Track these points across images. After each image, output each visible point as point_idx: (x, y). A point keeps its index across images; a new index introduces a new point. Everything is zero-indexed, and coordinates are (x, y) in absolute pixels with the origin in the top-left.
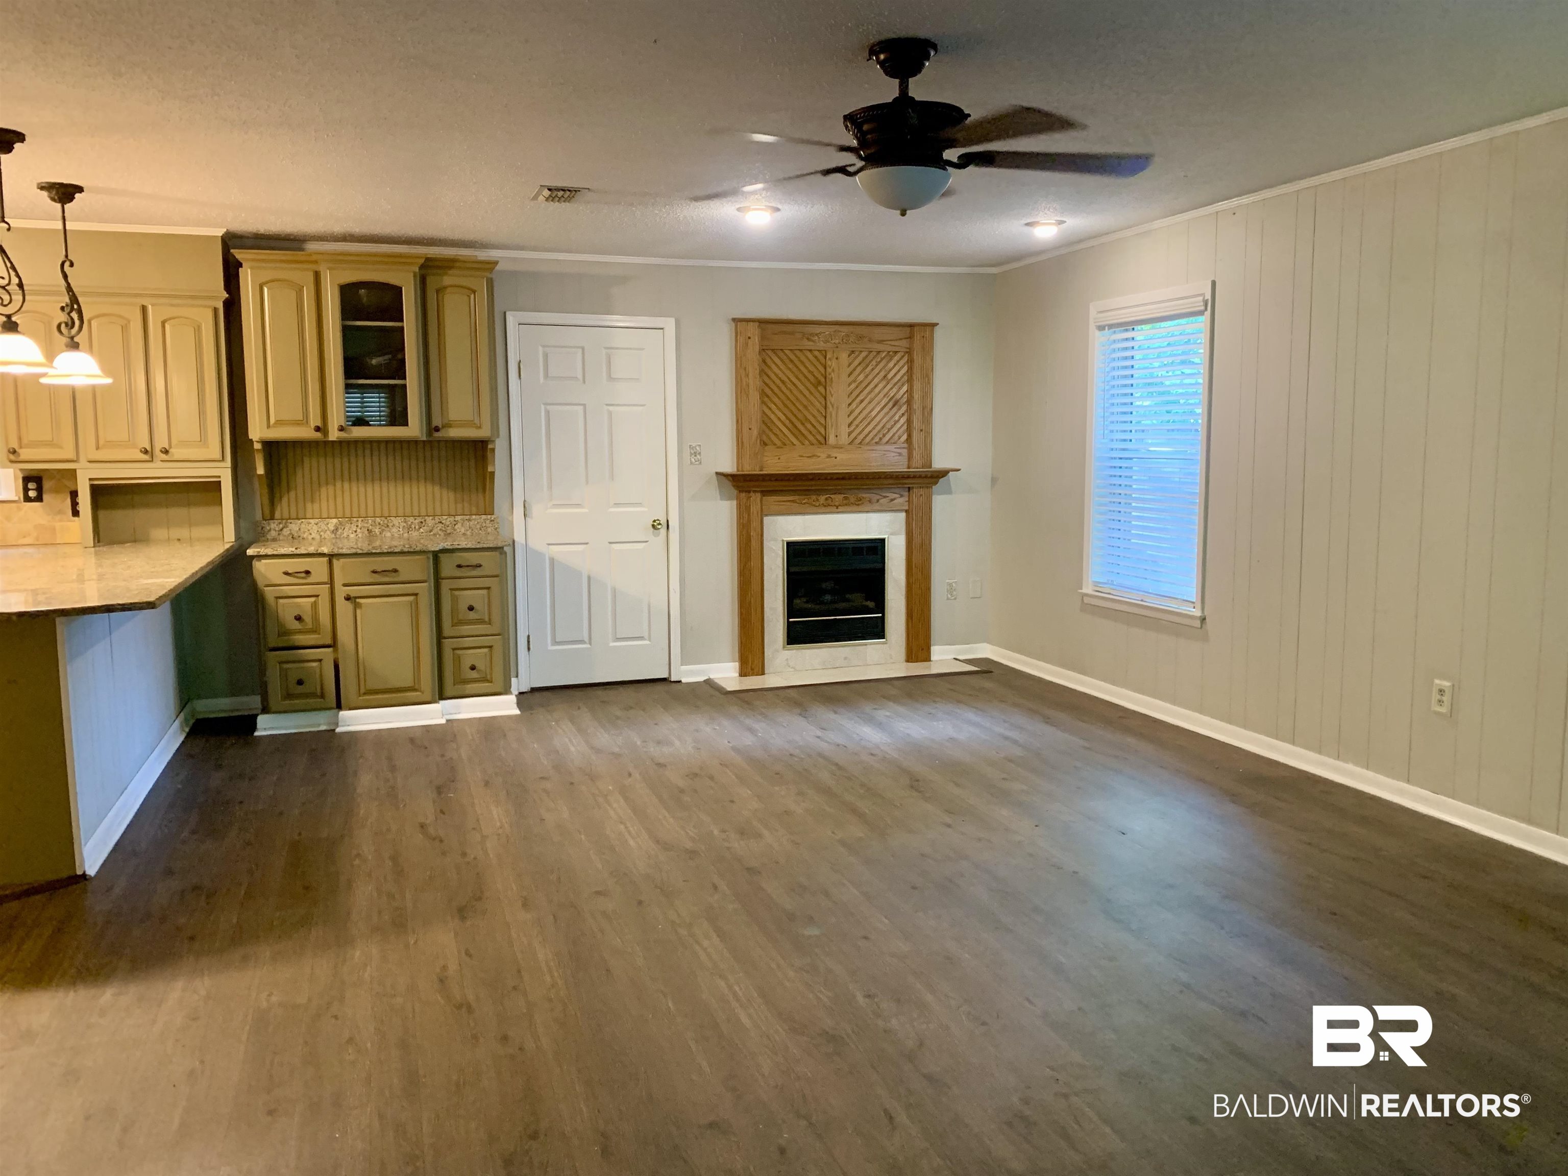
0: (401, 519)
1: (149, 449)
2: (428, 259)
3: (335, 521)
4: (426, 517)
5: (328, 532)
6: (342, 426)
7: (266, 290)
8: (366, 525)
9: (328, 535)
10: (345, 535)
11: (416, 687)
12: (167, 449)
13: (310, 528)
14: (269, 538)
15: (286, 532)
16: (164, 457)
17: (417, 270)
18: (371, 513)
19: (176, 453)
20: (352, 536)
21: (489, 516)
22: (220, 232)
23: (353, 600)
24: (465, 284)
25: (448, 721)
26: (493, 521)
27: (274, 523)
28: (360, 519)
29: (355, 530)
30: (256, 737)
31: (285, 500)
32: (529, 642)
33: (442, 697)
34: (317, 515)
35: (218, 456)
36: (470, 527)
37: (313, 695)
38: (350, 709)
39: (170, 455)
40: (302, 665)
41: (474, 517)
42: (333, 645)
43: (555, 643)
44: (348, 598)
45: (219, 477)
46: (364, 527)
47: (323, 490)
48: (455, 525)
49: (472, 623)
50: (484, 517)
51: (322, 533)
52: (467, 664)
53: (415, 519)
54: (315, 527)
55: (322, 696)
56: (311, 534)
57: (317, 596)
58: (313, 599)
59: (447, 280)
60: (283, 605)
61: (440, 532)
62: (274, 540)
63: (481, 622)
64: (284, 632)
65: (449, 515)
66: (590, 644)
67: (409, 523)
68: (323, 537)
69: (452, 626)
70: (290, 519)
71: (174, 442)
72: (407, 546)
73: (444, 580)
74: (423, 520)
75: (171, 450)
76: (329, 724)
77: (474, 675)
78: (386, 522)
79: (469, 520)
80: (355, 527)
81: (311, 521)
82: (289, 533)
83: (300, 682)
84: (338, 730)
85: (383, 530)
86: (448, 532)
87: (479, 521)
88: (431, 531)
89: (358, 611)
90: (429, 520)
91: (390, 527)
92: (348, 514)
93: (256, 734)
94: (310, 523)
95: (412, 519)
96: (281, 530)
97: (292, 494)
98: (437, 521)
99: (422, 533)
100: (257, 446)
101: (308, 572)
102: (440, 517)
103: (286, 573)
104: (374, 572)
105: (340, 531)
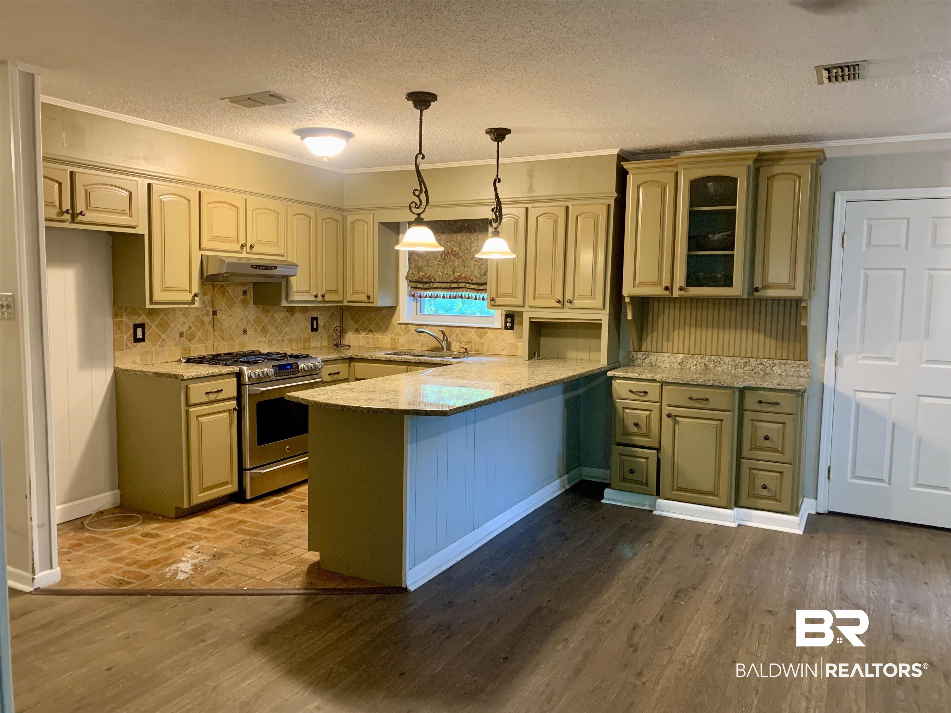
0: (730, 359)
1: (561, 300)
2: (760, 154)
3: (682, 356)
4: (750, 359)
5: (676, 364)
6: (681, 287)
7: (641, 189)
8: (703, 361)
9: (676, 366)
10: (688, 367)
11: (716, 493)
12: (571, 300)
13: (664, 360)
14: (636, 364)
15: (647, 361)
16: (569, 305)
17: (751, 163)
18: (708, 352)
19: (577, 303)
20: (693, 368)
21: (803, 362)
22: (616, 151)
23: (674, 417)
24: (792, 171)
25: (739, 525)
26: (806, 366)
27: (640, 354)
28: (700, 356)
29: (695, 363)
30: (602, 503)
31: (649, 339)
32: (829, 471)
33: (737, 505)
34: (670, 351)
35: (600, 305)
36: (785, 370)
37: (640, 482)
38: (665, 499)
39: (573, 304)
40: (634, 459)
41: (790, 362)
42: (658, 449)
43: (855, 477)
44: (669, 416)
45: (601, 320)
46: (702, 362)
47: (676, 332)
48: (773, 367)
49: (765, 449)
50: (798, 362)
51: (672, 364)
52: (759, 483)
53: (742, 360)
54: (667, 359)
55: (647, 485)
56: (664, 364)
57: (651, 411)
58: (648, 413)
59: (777, 169)
60: (628, 413)
61: (760, 372)
62: (639, 366)
63: (776, 451)
64: (627, 434)
65: (769, 359)
66: (890, 483)
67: (737, 362)
68: (672, 367)
69: (751, 450)
70: (651, 352)
71: (576, 296)
72: (717, 382)
73: (747, 412)
74: (747, 361)
75: (574, 301)
76: (650, 506)
77: (765, 492)
78: (719, 360)
79: (785, 364)
80: (696, 362)
81: (665, 354)
82: (649, 361)
83: (632, 471)
84: (655, 513)
85: (716, 366)
86: (767, 372)
87: (794, 365)
88: (753, 370)
89: (677, 426)
90: (753, 362)
91: (722, 364)
92: (692, 352)
93: (603, 501)
94: (664, 356)
95: (739, 359)
96: (644, 359)
97: (655, 334)
98: (759, 361)
99: (746, 371)
100: (627, 300)
101: (646, 393)
102: (761, 359)
103: (631, 391)
104: (690, 399)
105: (685, 363)
